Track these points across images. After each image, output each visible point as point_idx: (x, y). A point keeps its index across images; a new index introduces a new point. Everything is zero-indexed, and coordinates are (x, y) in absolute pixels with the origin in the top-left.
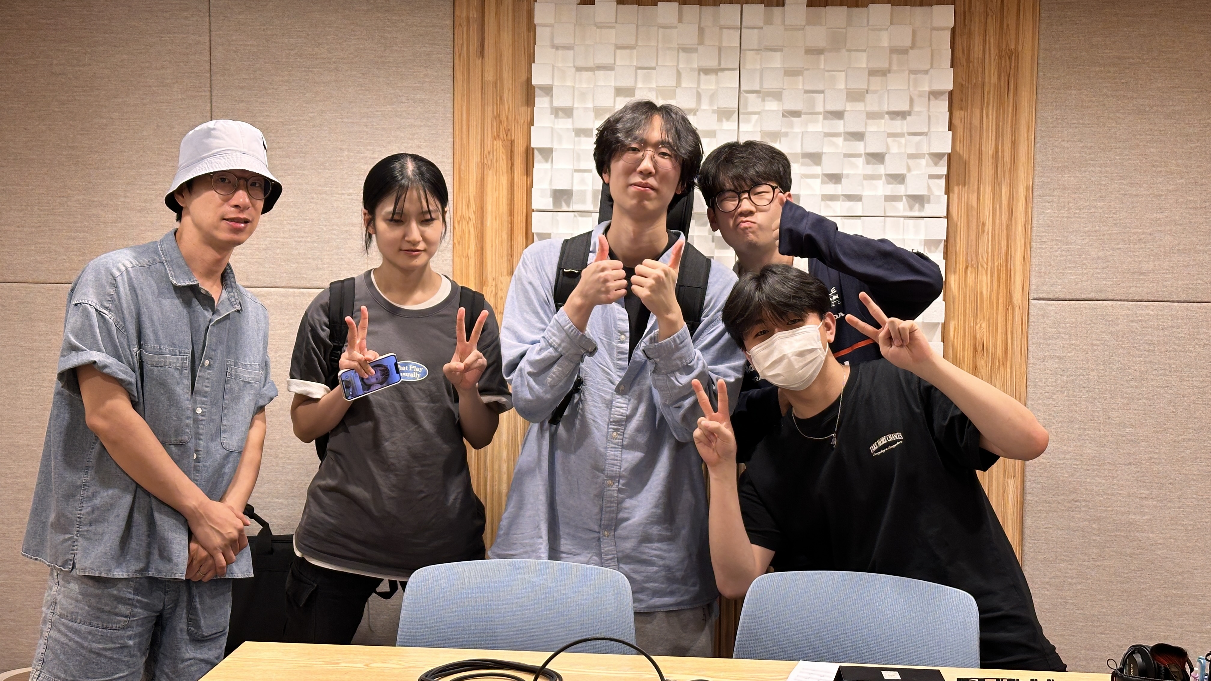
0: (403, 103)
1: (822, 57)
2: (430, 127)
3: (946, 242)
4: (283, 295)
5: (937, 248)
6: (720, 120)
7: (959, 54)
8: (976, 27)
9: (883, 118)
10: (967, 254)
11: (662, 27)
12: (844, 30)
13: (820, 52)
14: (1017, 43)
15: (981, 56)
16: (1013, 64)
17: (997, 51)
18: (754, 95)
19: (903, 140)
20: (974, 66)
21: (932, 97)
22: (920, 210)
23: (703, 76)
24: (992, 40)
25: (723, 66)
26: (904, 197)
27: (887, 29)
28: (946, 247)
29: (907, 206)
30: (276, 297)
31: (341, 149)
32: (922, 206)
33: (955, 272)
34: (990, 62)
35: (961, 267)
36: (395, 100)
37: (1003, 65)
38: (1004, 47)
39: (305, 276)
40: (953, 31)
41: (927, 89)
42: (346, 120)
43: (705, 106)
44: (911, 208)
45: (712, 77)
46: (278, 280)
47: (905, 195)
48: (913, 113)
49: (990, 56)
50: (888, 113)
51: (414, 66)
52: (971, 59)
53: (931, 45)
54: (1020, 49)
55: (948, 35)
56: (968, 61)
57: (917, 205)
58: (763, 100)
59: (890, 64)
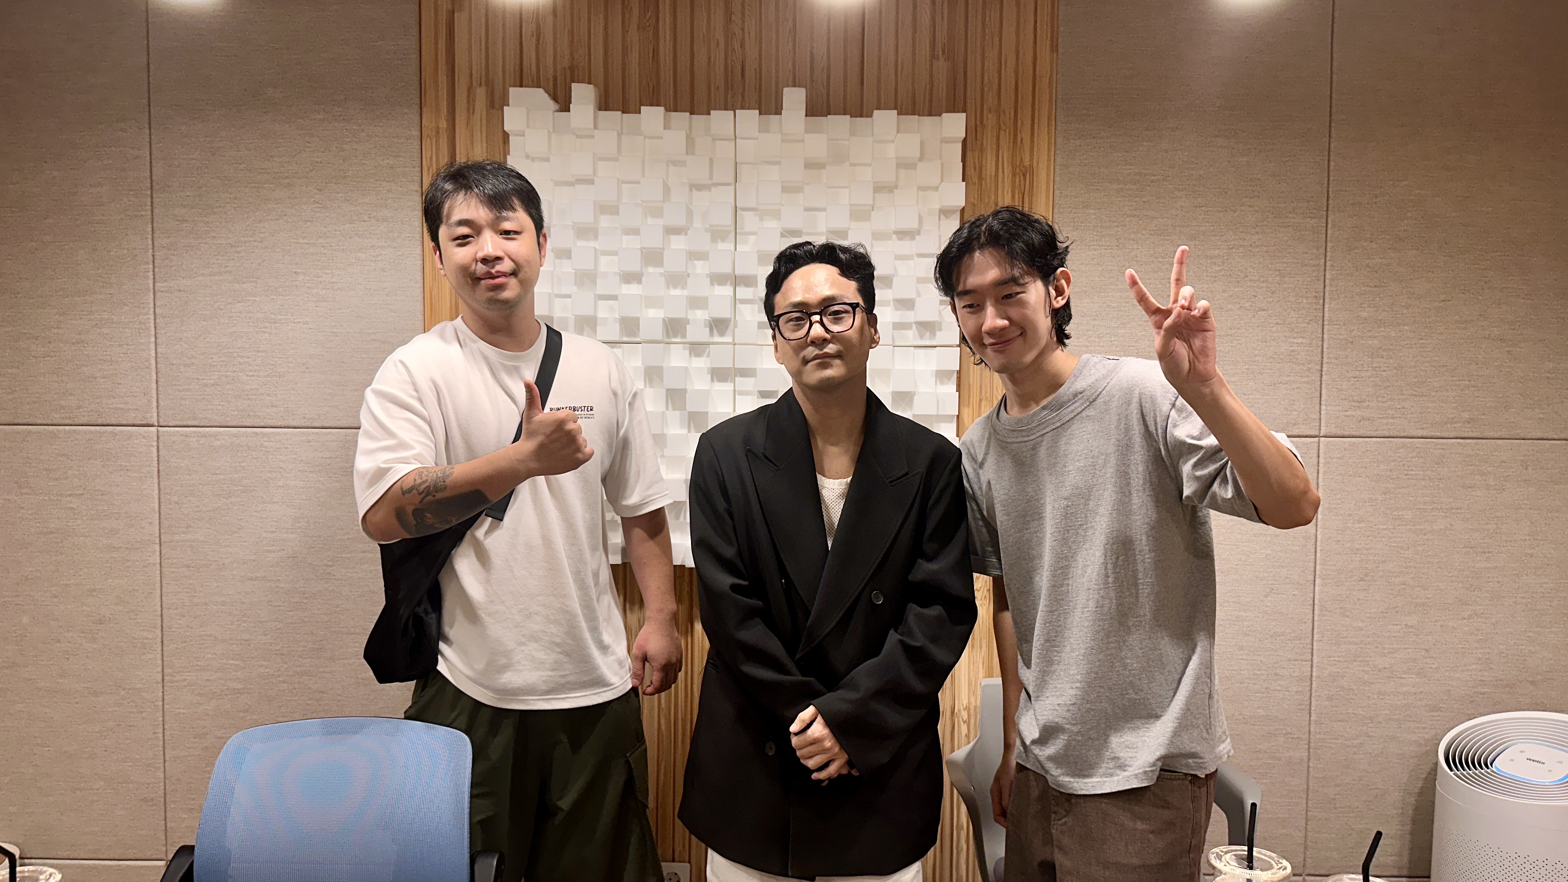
0: (364, 221)
1: (824, 171)
2: (395, 248)
3: (959, 372)
4: (235, 436)
5: (949, 380)
6: (714, 240)
7: (970, 171)
8: (989, 141)
9: (890, 239)
10: (981, 386)
11: (650, 138)
12: (847, 142)
13: (820, 166)
14: (1031, 159)
15: (993, 174)
16: (1028, 182)
17: (1010, 167)
18: (751, 213)
19: (911, 263)
20: (986, 184)
21: (942, 216)
22: (930, 339)
23: (695, 192)
24: (1005, 154)
25: (715, 181)
26: (914, 325)
27: (893, 141)
28: (959, 379)
29: (917, 333)
30: (226, 437)
31: (295, 273)
32: (933, 334)
33: (968, 406)
34: (1003, 181)
35: (975, 399)
36: (355, 218)
37: (1017, 184)
38: (1018, 163)
39: (258, 414)
40: (964, 142)
41: (937, 207)
42: (301, 241)
43: (697, 224)
44: (921, 337)
45: (705, 194)
46: (228, 419)
47: (915, 323)
48: (922, 232)
49: (1003, 172)
50: (896, 233)
51: (377, 180)
52: (983, 176)
53: (941, 158)
54: (1035, 165)
55: (959, 147)
56: (980, 178)
57: (928, 334)
58: (761, 219)
59: (897, 178)
